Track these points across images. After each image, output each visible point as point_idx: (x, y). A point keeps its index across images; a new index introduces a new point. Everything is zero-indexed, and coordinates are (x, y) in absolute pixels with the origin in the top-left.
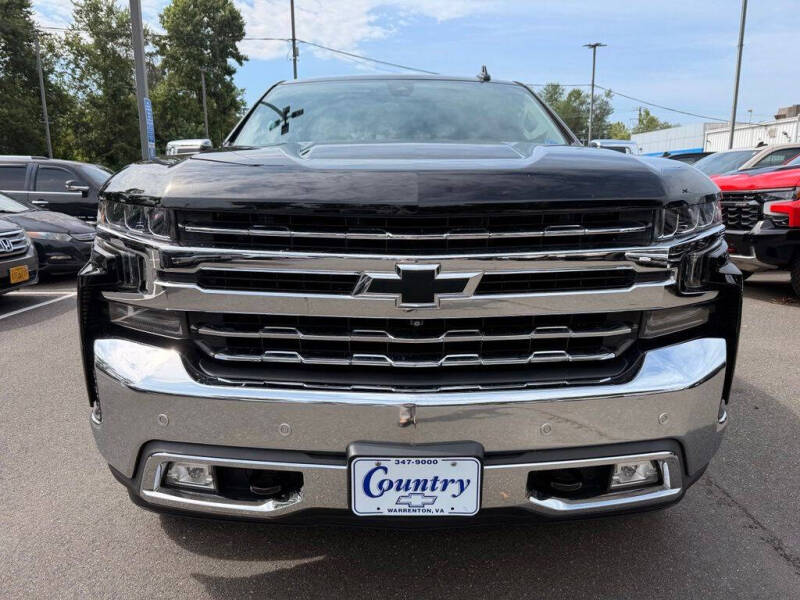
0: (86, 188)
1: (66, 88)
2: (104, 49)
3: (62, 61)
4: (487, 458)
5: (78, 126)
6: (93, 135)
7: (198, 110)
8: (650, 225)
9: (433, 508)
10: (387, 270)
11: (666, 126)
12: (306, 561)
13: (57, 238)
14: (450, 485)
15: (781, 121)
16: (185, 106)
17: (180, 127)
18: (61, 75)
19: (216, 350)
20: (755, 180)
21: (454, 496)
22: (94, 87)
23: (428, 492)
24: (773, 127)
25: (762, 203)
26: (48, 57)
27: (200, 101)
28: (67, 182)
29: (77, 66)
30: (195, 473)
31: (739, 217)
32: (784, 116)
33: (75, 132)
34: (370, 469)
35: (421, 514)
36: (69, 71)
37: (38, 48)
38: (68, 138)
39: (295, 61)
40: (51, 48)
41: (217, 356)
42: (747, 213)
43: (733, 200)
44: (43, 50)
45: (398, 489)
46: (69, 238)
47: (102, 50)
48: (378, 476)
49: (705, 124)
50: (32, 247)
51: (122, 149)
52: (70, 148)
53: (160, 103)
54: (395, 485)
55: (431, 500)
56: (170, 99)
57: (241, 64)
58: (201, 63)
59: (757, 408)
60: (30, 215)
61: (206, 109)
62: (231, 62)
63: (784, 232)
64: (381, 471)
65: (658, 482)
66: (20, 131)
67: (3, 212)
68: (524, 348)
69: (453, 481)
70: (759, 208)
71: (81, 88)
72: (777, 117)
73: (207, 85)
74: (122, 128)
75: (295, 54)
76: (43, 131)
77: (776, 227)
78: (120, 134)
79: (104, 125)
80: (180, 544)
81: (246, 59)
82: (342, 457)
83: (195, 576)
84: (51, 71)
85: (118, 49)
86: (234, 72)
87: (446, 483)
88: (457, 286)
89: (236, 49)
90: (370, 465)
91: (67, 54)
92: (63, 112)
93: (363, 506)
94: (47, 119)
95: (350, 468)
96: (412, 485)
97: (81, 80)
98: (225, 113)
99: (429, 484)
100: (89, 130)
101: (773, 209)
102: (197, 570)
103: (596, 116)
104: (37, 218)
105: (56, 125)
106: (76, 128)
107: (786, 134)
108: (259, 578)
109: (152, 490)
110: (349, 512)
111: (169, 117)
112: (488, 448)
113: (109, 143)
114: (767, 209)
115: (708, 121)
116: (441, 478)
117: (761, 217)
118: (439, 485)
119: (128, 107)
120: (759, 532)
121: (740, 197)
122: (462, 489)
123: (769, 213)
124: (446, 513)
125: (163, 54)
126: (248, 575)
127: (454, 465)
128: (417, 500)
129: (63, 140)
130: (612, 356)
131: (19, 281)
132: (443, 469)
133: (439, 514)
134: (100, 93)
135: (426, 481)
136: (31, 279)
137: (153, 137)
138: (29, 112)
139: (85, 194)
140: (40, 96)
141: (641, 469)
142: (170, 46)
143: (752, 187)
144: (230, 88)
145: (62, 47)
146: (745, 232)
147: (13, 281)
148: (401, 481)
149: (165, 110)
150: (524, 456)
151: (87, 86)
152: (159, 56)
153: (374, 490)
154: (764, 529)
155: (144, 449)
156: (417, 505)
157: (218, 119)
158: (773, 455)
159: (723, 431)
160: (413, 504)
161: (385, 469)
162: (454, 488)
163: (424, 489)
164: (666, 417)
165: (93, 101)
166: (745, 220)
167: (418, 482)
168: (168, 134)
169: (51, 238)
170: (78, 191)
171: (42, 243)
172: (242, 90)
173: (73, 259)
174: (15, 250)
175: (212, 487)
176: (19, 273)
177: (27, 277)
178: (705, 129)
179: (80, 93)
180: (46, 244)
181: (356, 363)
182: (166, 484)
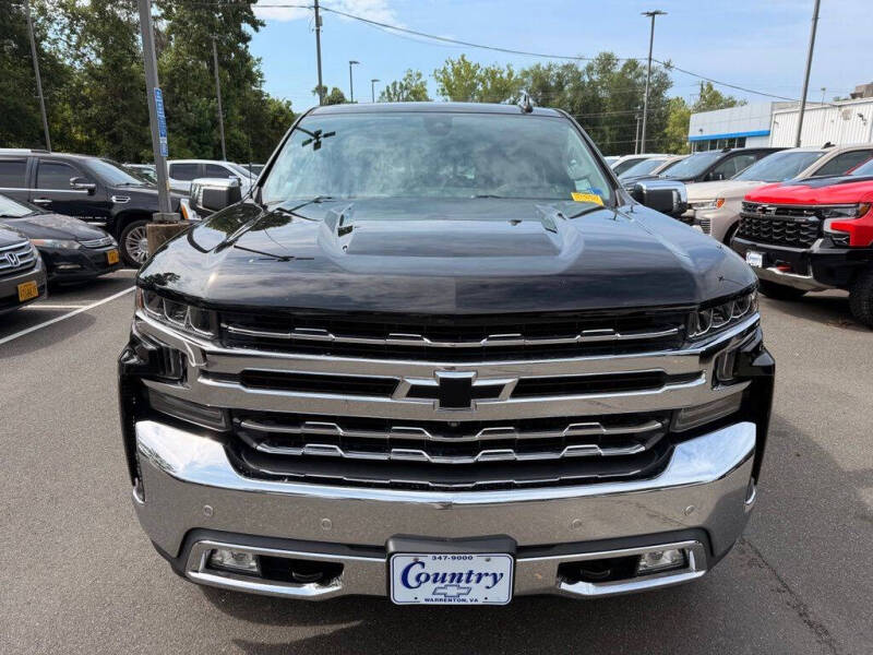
0: (92, 185)
1: (61, 56)
2: (102, 12)
3: (55, 26)
4: (519, 551)
5: (77, 101)
6: (93, 111)
7: (209, 82)
8: (682, 327)
9: (467, 598)
10: (426, 377)
11: (731, 104)
12: (344, 626)
13: (65, 246)
14: (484, 578)
15: (858, 100)
16: (195, 78)
17: (191, 102)
18: (55, 42)
19: (259, 441)
20: (816, 194)
21: (488, 587)
22: (93, 56)
23: (463, 584)
24: (848, 108)
25: (822, 219)
26: (40, 21)
27: (212, 72)
28: (72, 179)
29: (73, 32)
30: (239, 557)
31: (798, 233)
32: (861, 95)
33: (73, 108)
34: (407, 564)
35: (456, 603)
36: (64, 38)
37: (28, 10)
38: (66, 114)
39: (318, 31)
40: (43, 10)
41: (259, 448)
42: (806, 229)
43: (792, 214)
44: (34, 13)
45: (435, 581)
46: (77, 246)
47: (100, 13)
48: (416, 570)
49: (773, 103)
50: (40, 259)
51: (125, 126)
52: (68, 125)
53: (167, 74)
54: (432, 578)
55: (465, 591)
56: (178, 70)
57: (257, 30)
58: (212, 28)
59: (798, 455)
60: (33, 219)
61: (218, 81)
62: (246, 28)
63: (844, 251)
64: (418, 566)
65: (683, 566)
66: (12, 107)
67: (4, 216)
68: (557, 445)
69: (487, 574)
70: (820, 225)
71: (77, 57)
72: (854, 96)
73: (220, 54)
74: (125, 103)
75: (318, 23)
76: (37, 106)
77: (837, 246)
78: (124, 110)
79: (104, 100)
80: (219, 607)
81: (263, 25)
82: (381, 550)
83: (237, 642)
84: (44, 37)
85: (118, 12)
86: (249, 39)
87: (480, 576)
88: (494, 392)
89: (251, 13)
90: (409, 560)
91: (61, 17)
92: (60, 85)
93: (401, 595)
94: (41, 93)
95: (388, 562)
96: (448, 578)
97: (77, 47)
98: (239, 86)
99: (464, 577)
100: (88, 105)
101: (834, 226)
102: (238, 636)
103: (654, 91)
104: (41, 224)
105: (52, 100)
106: (74, 104)
107: (861, 116)
108: (299, 644)
109: (197, 571)
110: (387, 598)
111: (177, 90)
112: (521, 543)
113: (112, 120)
114: (827, 226)
115: (775, 100)
116: (476, 572)
117: (821, 234)
118: (474, 578)
119: (132, 79)
120: (786, 597)
121: (799, 212)
122: (495, 582)
123: (830, 230)
124: (480, 602)
125: (168, 18)
126: (287, 640)
127: (488, 560)
128: (452, 591)
129: (60, 116)
130: (643, 449)
131: (27, 298)
132: (478, 563)
133: (473, 603)
134: (99, 62)
135: (461, 574)
136: (40, 294)
137: (164, 132)
138: (20, 84)
139: (91, 191)
140: (32, 66)
141: (667, 554)
142: (177, 8)
143: (813, 201)
144: (245, 58)
145: (55, 10)
146: (804, 250)
147: (21, 299)
148: (437, 575)
149: (173, 82)
150: (555, 548)
151: (84, 55)
152: (165, 21)
153: (412, 581)
154: (791, 593)
155: (189, 536)
156: (452, 595)
157: (232, 93)
158: (810, 511)
159: (750, 511)
160: (449, 594)
161: (423, 564)
162: (488, 581)
163: (459, 581)
164: (692, 509)
165: (91, 71)
166: (804, 237)
167: (454, 575)
168: (176, 109)
169: (58, 246)
170: (83, 189)
171: (49, 251)
172: (259, 60)
173: (82, 268)
174: (22, 265)
175: (256, 570)
176: (27, 289)
177: (36, 294)
178: (772, 110)
179: (77, 63)
180: (53, 251)
181: (393, 457)
182: (211, 566)
